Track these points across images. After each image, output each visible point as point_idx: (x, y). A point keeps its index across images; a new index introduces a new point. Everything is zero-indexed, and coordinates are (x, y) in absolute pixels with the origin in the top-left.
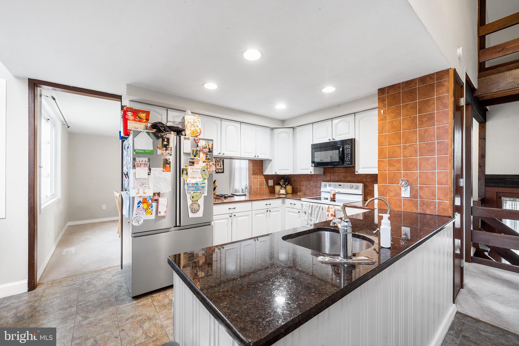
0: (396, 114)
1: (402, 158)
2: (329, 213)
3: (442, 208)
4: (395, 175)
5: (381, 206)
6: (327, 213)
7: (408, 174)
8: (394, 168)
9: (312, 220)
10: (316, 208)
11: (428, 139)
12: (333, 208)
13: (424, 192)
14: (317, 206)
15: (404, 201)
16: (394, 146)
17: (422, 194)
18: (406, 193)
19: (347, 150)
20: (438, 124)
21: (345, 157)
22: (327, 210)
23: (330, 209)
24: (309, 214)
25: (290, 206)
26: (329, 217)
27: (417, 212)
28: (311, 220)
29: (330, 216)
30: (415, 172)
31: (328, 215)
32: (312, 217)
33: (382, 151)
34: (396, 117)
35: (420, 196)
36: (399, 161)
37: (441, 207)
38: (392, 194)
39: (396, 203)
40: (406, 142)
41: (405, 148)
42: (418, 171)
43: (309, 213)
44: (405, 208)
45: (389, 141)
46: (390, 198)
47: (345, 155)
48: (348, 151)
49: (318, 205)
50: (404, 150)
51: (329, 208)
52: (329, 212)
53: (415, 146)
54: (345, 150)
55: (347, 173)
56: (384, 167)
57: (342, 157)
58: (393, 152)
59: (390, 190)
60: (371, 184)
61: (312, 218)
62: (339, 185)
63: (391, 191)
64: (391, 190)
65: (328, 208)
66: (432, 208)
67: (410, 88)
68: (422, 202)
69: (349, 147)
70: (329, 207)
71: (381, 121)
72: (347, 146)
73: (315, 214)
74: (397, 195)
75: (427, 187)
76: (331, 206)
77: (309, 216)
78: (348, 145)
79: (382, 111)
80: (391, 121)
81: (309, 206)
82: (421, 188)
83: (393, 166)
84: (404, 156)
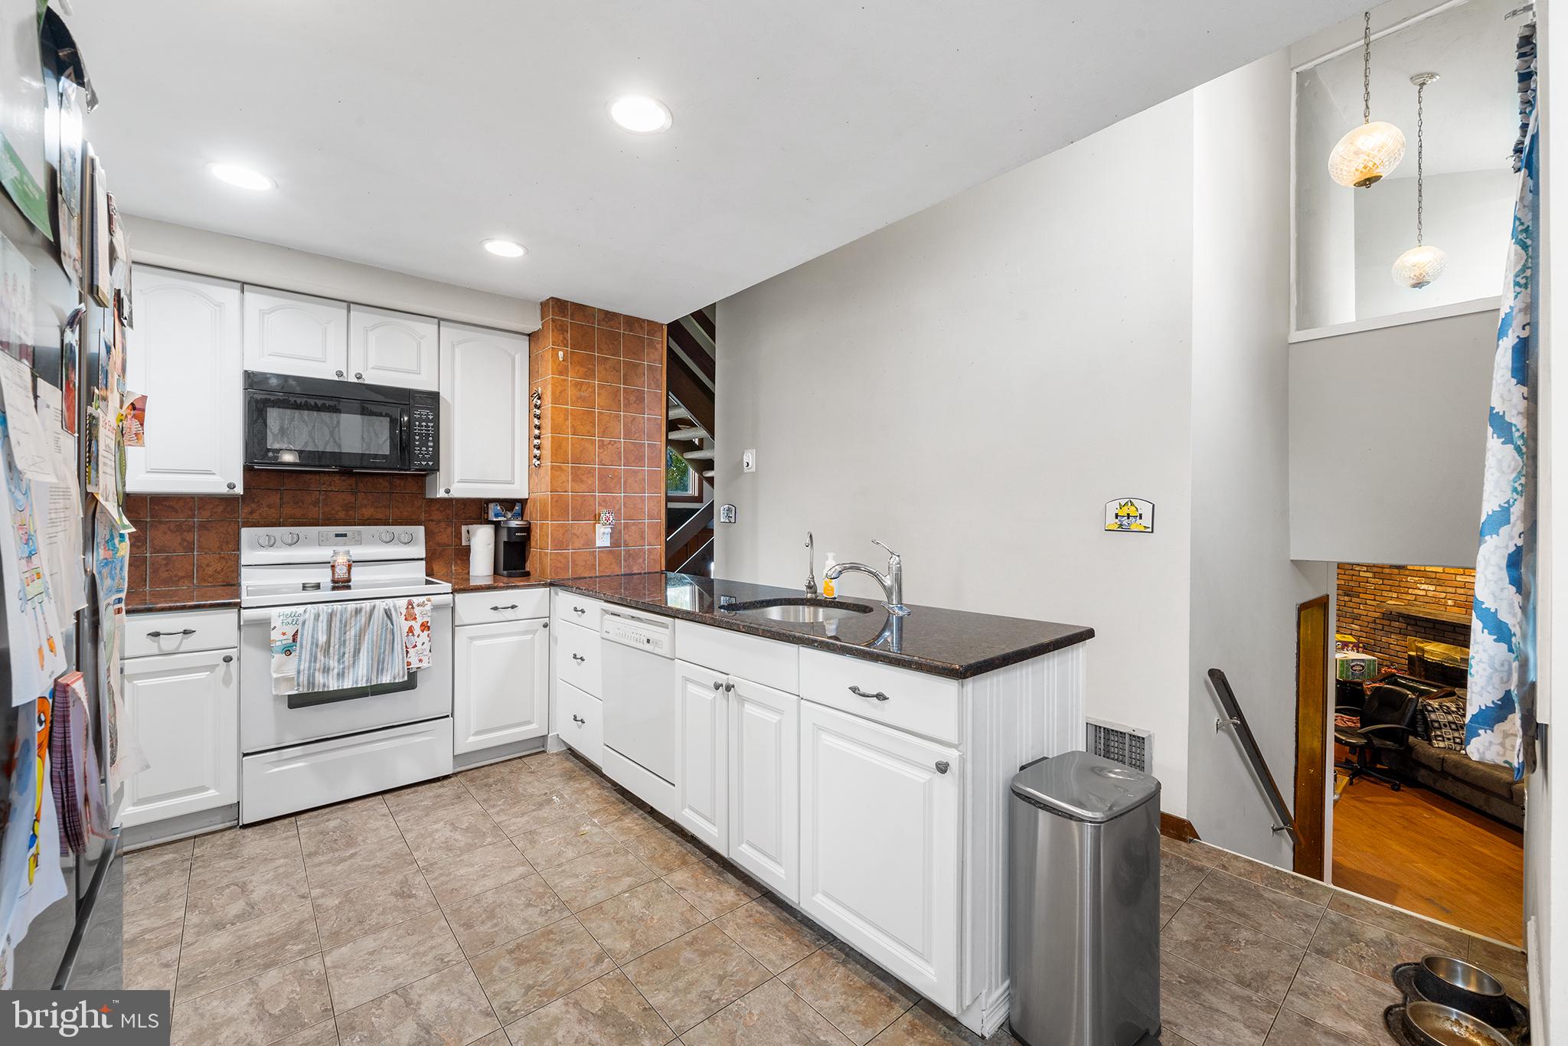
0: (586, 370)
1: (597, 466)
2: (413, 623)
3: (654, 560)
4: (585, 500)
5: (557, 573)
6: (406, 625)
7: (607, 499)
8: (583, 487)
9: (332, 667)
10: (353, 619)
11: (637, 435)
12: (426, 602)
13: (630, 533)
14: (358, 611)
15: (601, 554)
16: (583, 439)
17: (627, 538)
18: (602, 537)
19: (424, 424)
20: (650, 412)
21: (417, 443)
22: (404, 614)
23: (417, 610)
24: (319, 650)
25: (152, 646)
26: (413, 635)
27: (620, 574)
28: (329, 669)
29: (417, 630)
30: (617, 497)
31: (411, 630)
32: (329, 658)
33: (560, 446)
34: (586, 376)
35: (625, 541)
36: (591, 472)
37: (652, 557)
38: (578, 543)
39: (586, 561)
40: (603, 434)
41: (602, 445)
42: (623, 494)
43: (320, 643)
44: (601, 569)
45: (573, 426)
46: (575, 553)
47: (417, 438)
48: (427, 426)
49: (363, 605)
50: (601, 451)
51: (413, 608)
52: (415, 618)
53: (617, 445)
54: (417, 423)
55: (361, 496)
56: (563, 482)
57: (403, 444)
58: (581, 451)
59: (575, 534)
60: (444, 526)
61: (331, 662)
62: (337, 535)
63: (578, 537)
64: (578, 533)
65: (407, 608)
66: (641, 560)
67: (612, 327)
68: (627, 551)
69: (431, 417)
70: (410, 603)
71: (559, 375)
72: (424, 412)
73: (345, 641)
74: (589, 545)
75: (634, 524)
76: (416, 600)
77: (319, 656)
78: (427, 409)
79: (561, 354)
80: (577, 382)
81: (315, 617)
82: (626, 526)
83: (582, 481)
84: (601, 462)
